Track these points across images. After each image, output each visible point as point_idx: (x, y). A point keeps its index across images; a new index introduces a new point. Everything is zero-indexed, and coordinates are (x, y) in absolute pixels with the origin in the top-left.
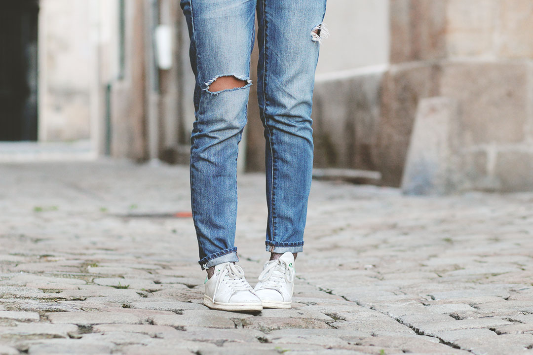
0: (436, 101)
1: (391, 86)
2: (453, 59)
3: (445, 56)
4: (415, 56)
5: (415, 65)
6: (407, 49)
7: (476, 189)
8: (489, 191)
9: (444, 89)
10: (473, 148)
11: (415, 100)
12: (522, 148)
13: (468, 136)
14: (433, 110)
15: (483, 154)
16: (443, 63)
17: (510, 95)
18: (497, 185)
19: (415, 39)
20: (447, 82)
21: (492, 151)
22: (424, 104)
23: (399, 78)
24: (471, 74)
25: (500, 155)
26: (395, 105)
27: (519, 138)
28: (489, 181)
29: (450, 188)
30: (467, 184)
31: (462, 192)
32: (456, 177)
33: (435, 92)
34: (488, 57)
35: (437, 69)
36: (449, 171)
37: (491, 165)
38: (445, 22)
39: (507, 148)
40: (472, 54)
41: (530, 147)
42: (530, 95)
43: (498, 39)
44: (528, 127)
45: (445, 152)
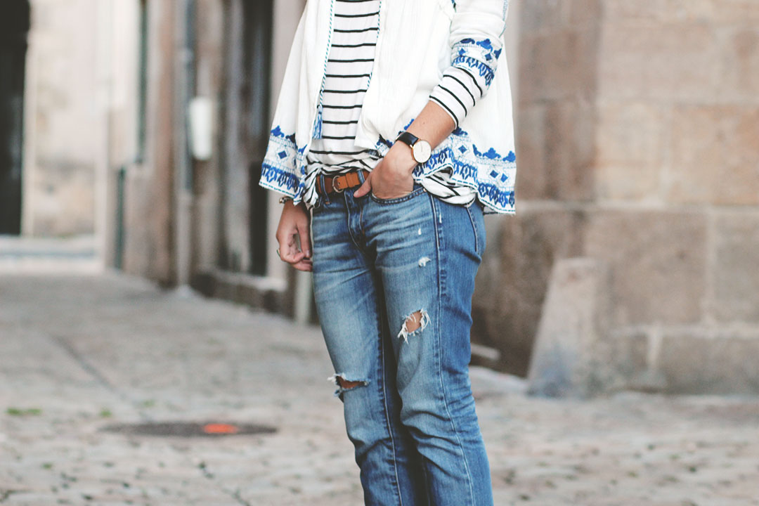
0: (577, 263)
1: (516, 231)
2: (604, 204)
3: (592, 200)
4: (551, 192)
5: (550, 205)
6: (540, 181)
7: (632, 389)
8: (650, 391)
9: (590, 247)
10: (629, 331)
11: (549, 258)
12: (697, 331)
13: (622, 314)
14: (573, 276)
15: (642, 339)
16: (589, 209)
17: (682, 256)
18: (660, 382)
19: (551, 169)
20: (595, 237)
21: (655, 334)
22: (562, 267)
23: (527, 222)
24: (628, 226)
25: (666, 341)
26: (520, 260)
27: (695, 318)
28: (649, 378)
29: (595, 388)
30: (620, 381)
31: (612, 393)
32: (603, 373)
33: (577, 250)
34: (653, 202)
35: (580, 217)
36: (594, 364)
37: (653, 354)
38: (594, 151)
39: (676, 331)
40: (630, 196)
41: (709, 329)
42: (711, 257)
43: (667, 176)
44: (706, 302)
45: (589, 337)
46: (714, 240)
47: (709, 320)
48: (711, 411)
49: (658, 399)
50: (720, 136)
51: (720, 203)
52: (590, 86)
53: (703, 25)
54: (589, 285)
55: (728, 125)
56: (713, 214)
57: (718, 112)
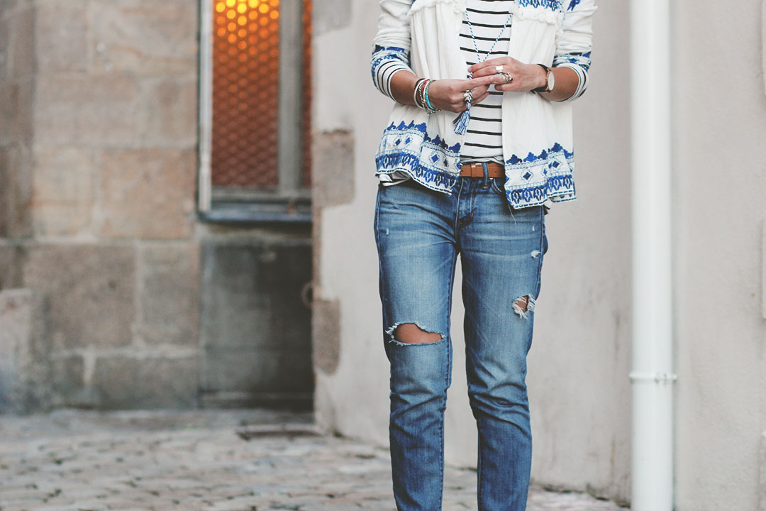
0: (16, 294)
2: (41, 239)
3: (30, 236)
7: (69, 406)
8: (86, 407)
9: (27, 279)
10: (66, 353)
12: (129, 352)
13: (59, 338)
14: (11, 305)
15: (78, 360)
16: (27, 244)
17: (113, 285)
18: (96, 400)
20: (33, 270)
21: (90, 356)
24: (63, 259)
25: (99, 362)
27: (125, 341)
28: (85, 396)
29: (32, 405)
30: (57, 399)
31: (52, 408)
32: (40, 391)
33: (18, 283)
34: (86, 238)
35: (21, 252)
36: (31, 383)
37: (88, 375)
38: (32, 192)
39: (109, 352)
40: (64, 233)
41: (139, 351)
42: (140, 286)
43: (98, 214)
44: (135, 327)
45: (25, 359)
46: (142, 271)
47: (139, 342)
48: (134, 424)
49: (93, 415)
50: (147, 177)
51: (147, 237)
52: (28, 135)
53: (129, 77)
54: (25, 312)
55: (153, 166)
56: (140, 247)
57: (143, 155)
